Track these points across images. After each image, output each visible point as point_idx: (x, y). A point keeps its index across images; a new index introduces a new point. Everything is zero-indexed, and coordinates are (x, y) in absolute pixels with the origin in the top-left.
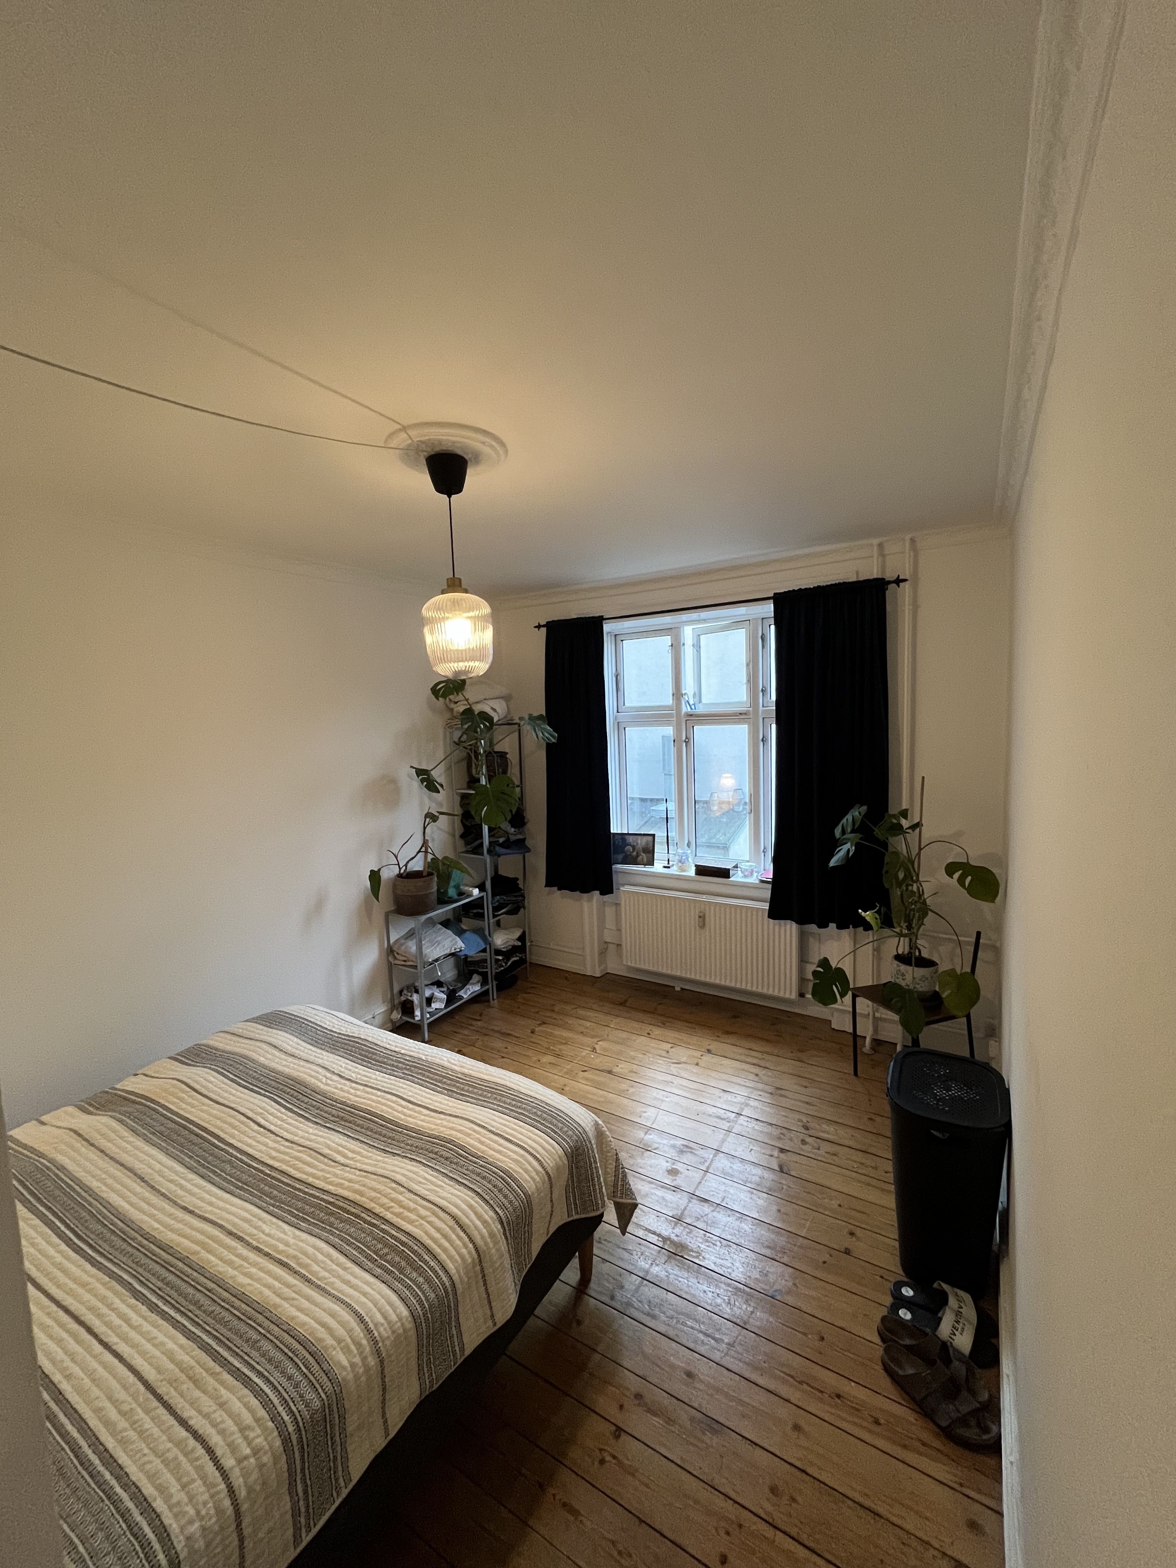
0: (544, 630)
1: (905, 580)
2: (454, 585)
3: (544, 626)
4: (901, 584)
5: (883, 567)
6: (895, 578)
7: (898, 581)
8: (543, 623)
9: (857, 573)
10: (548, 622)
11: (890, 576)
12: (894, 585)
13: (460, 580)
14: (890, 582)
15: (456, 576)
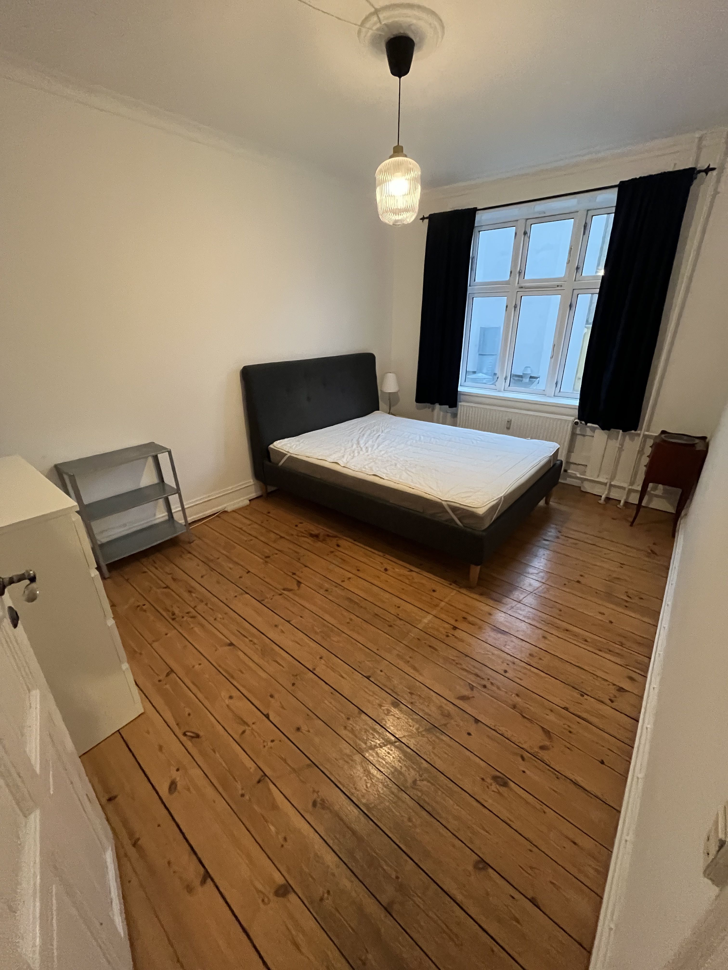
0: (427, 221)
1: (713, 169)
2: (398, 151)
3: (427, 218)
4: (710, 173)
5: (697, 161)
6: (706, 167)
7: (708, 170)
8: (427, 215)
9: (675, 164)
10: (430, 215)
11: (702, 165)
12: (704, 174)
13: (402, 147)
14: (700, 171)
15: (400, 144)
